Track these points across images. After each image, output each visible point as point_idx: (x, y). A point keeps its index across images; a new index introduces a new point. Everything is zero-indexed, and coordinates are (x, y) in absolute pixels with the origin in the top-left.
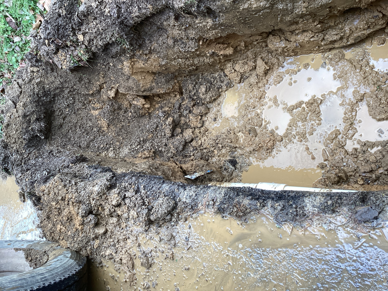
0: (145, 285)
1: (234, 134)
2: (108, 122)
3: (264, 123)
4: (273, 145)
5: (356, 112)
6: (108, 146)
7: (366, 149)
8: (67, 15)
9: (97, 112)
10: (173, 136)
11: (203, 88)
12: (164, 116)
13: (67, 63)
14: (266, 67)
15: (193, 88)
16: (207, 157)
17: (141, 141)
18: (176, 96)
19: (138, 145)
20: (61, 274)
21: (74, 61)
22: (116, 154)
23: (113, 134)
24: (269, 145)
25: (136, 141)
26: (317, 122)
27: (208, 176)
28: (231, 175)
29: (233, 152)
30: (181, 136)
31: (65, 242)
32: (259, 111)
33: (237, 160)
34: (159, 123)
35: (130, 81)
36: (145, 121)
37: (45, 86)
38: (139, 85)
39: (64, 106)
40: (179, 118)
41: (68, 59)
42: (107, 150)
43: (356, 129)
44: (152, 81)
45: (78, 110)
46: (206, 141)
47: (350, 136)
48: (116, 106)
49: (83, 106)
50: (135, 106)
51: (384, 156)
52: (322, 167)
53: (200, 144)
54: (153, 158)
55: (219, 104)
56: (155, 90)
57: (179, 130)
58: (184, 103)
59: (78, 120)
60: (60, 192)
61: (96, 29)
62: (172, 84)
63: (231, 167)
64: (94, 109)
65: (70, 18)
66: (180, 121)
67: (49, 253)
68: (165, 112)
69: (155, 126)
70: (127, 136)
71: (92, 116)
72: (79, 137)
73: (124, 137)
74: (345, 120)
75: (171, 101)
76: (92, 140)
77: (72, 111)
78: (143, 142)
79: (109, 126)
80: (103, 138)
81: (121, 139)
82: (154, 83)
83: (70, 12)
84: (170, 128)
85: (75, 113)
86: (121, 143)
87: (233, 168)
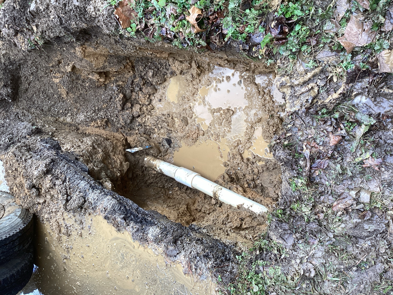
0: (66, 246)
1: (172, 118)
2: (67, 90)
3: (194, 117)
4: (197, 137)
5: (254, 130)
6: (66, 112)
7: (255, 161)
8: (21, 10)
9: (57, 81)
10: (123, 109)
11: (151, 73)
12: (117, 89)
13: (26, 46)
14: (198, 71)
15: (143, 70)
16: (149, 133)
17: (96, 110)
18: (129, 72)
19: (93, 113)
20: (8, 232)
21: (31, 44)
22: (73, 120)
23: (72, 102)
24: (194, 136)
25: (92, 109)
26: (228, 129)
27: (146, 151)
28: (166, 152)
29: (169, 134)
30: (130, 111)
31: (19, 200)
32: (192, 105)
33: (172, 140)
34: (113, 95)
35: (83, 62)
36: (101, 91)
37: (11, 57)
38: (92, 65)
39: (29, 73)
40: (130, 93)
41: (26, 43)
42: (66, 115)
43: (252, 143)
44: (105, 61)
45: (41, 77)
46: (149, 121)
47: (247, 148)
48: (74, 78)
49: (45, 74)
50: (91, 80)
51: (263, 171)
52: (226, 165)
53: (144, 121)
54: (105, 127)
55: (164, 88)
56: (108, 68)
57: (129, 105)
58: (136, 80)
59: (41, 86)
60: (14, 164)
61: (46, 24)
62: (124, 64)
63: (167, 144)
64: (55, 77)
65: (24, 12)
66: (131, 96)
67: (6, 207)
68: (119, 86)
69: (109, 97)
70: (84, 103)
71: (53, 83)
72: (42, 102)
73: (82, 104)
74: (246, 133)
75: (125, 76)
76: (53, 105)
77: (36, 78)
78: (98, 111)
79: (68, 94)
80: (63, 104)
81: (79, 106)
82: (107, 63)
83: (24, 6)
84: (121, 103)
85: (38, 80)
86: (79, 110)
87: (168, 146)
